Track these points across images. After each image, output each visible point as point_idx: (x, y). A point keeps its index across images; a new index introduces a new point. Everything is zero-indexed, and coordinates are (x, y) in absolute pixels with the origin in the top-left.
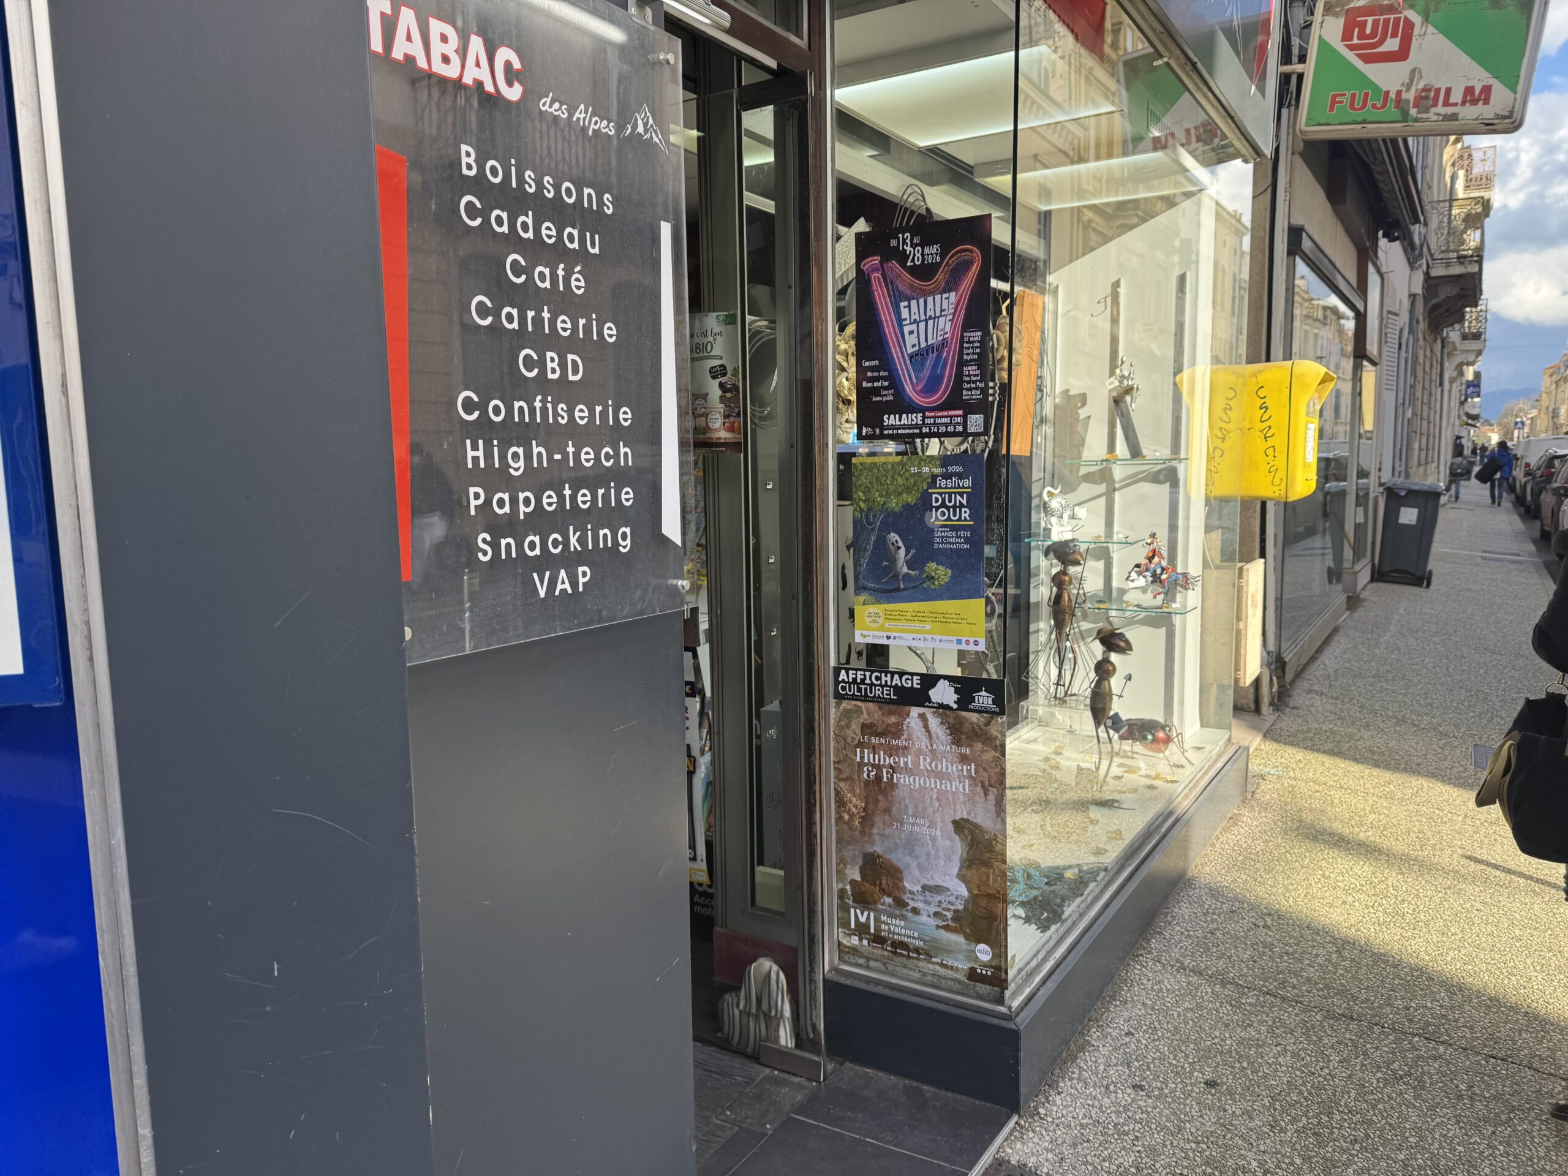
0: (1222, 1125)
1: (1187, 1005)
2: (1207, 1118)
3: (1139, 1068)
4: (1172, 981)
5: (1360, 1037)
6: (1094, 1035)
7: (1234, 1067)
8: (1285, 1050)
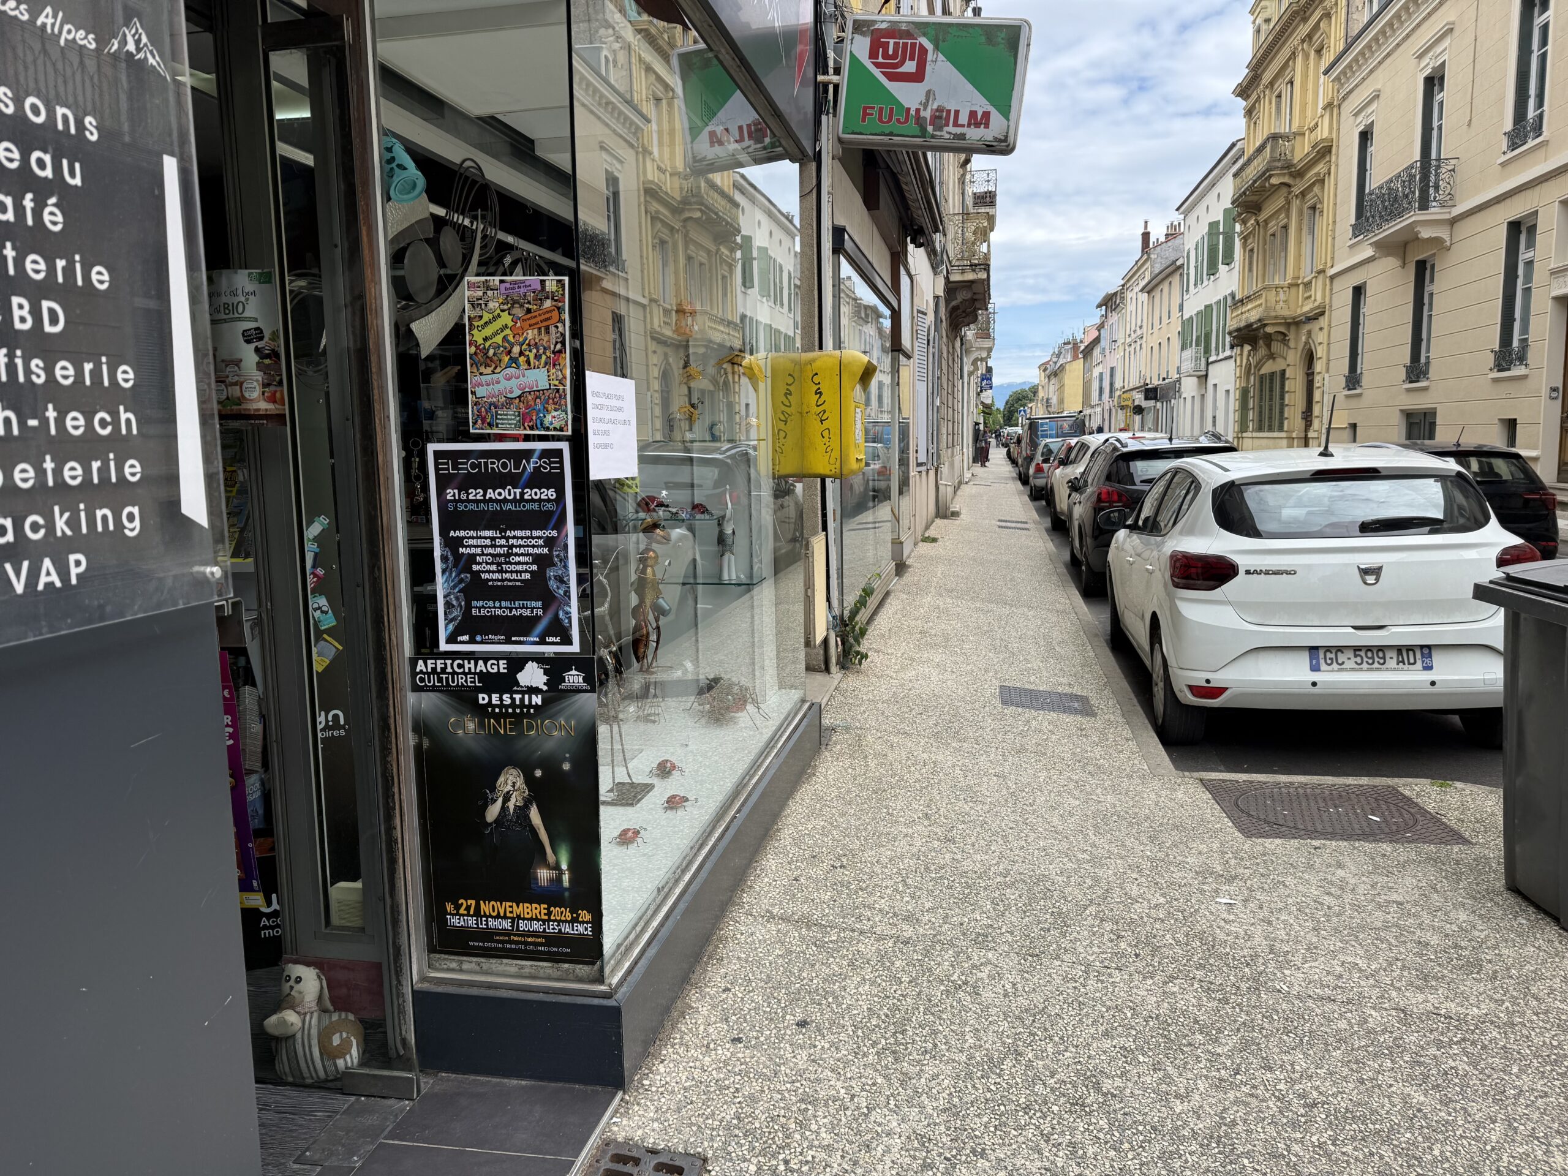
0: (813, 1061)
1: (777, 952)
2: (799, 1057)
3: (736, 1022)
4: (763, 931)
5: (926, 956)
6: (693, 997)
7: (820, 1004)
8: (864, 979)
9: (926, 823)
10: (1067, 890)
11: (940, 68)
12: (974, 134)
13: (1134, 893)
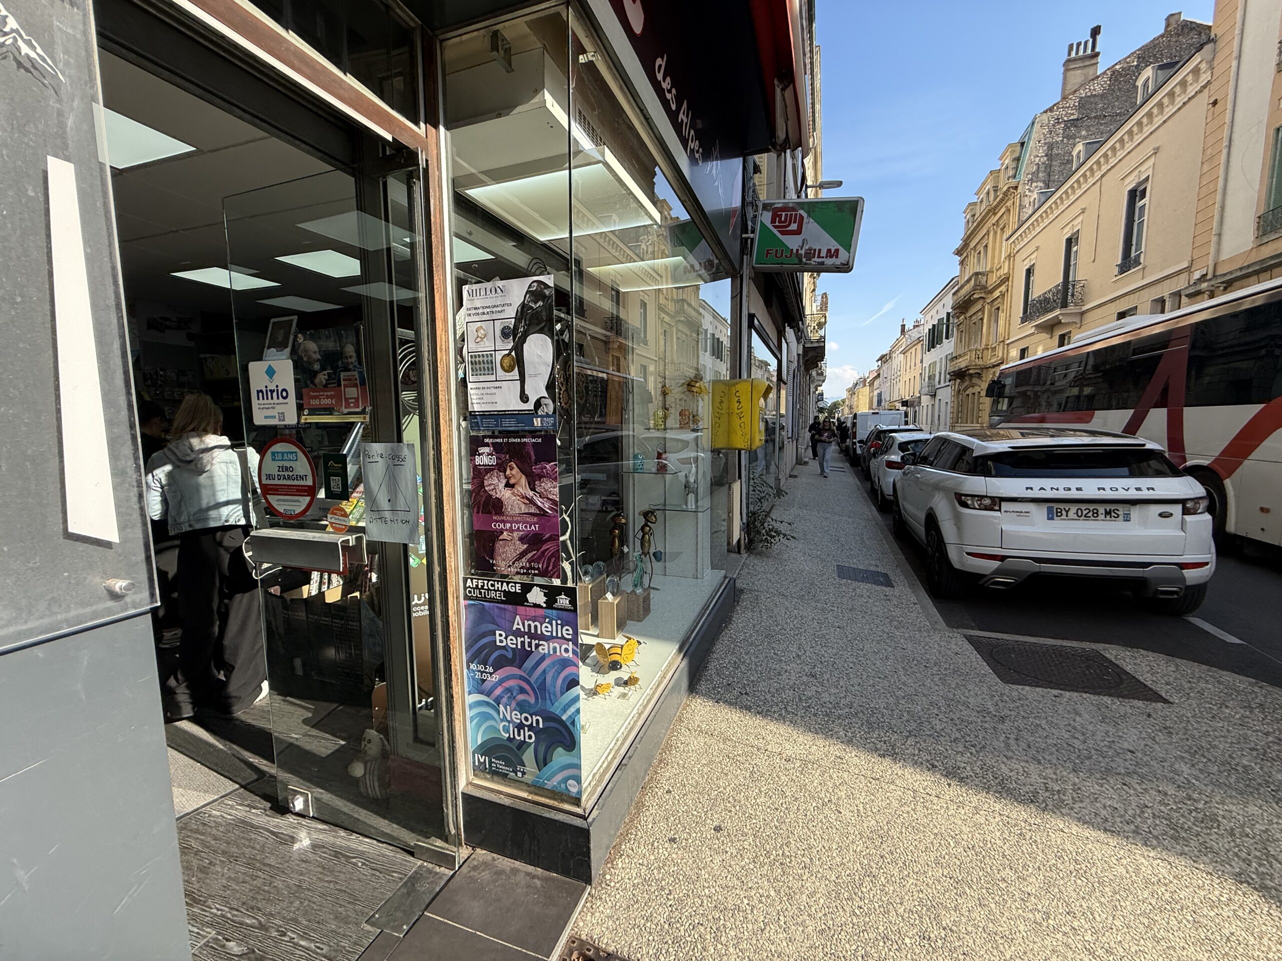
0: (725, 867)
1: (703, 761)
2: (715, 862)
3: (673, 823)
6: (647, 797)
9: (798, 662)
10: (893, 722)
11: (811, 227)
12: (829, 262)
13: (938, 728)
